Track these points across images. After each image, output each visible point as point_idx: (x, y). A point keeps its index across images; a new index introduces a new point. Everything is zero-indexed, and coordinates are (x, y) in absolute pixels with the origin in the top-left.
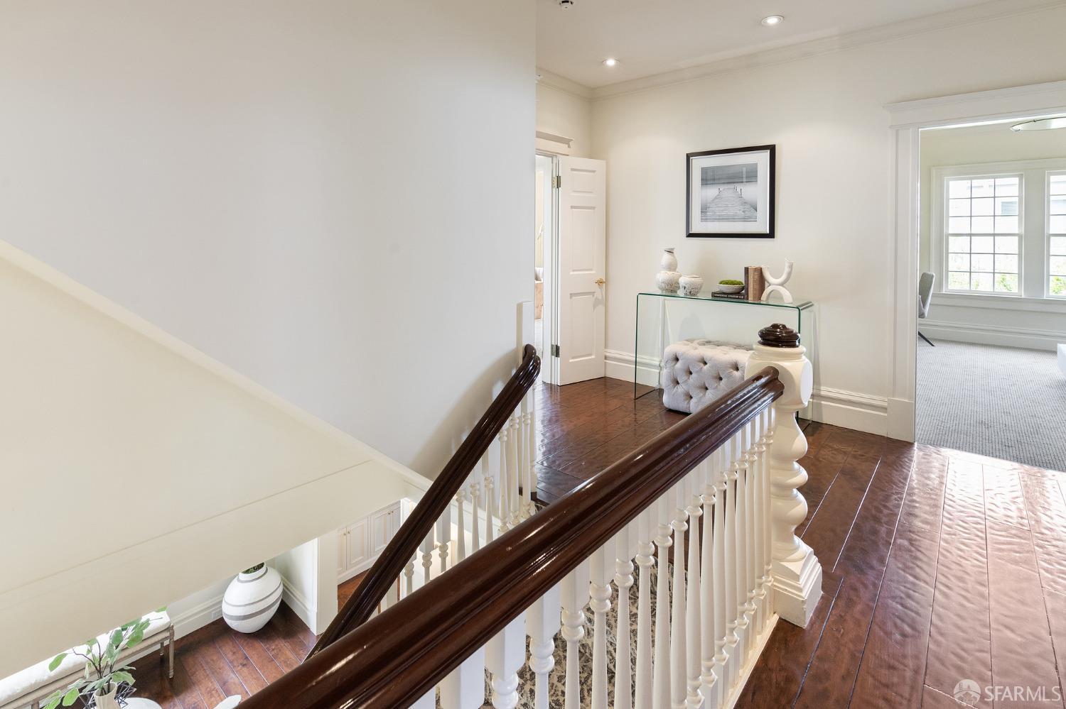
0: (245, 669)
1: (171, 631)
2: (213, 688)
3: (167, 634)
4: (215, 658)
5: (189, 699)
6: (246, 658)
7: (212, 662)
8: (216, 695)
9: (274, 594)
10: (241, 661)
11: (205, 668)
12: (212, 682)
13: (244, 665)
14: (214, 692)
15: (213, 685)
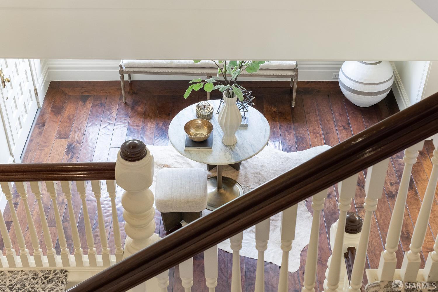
0: (344, 131)
1: (296, 73)
2: (318, 132)
3: (292, 74)
4: (326, 110)
5: (301, 129)
6: (348, 124)
7: (323, 112)
8: (319, 138)
9: (386, 84)
10: (344, 124)
11: (317, 114)
12: (319, 127)
13: (345, 128)
14: (318, 135)
15: (319, 129)
